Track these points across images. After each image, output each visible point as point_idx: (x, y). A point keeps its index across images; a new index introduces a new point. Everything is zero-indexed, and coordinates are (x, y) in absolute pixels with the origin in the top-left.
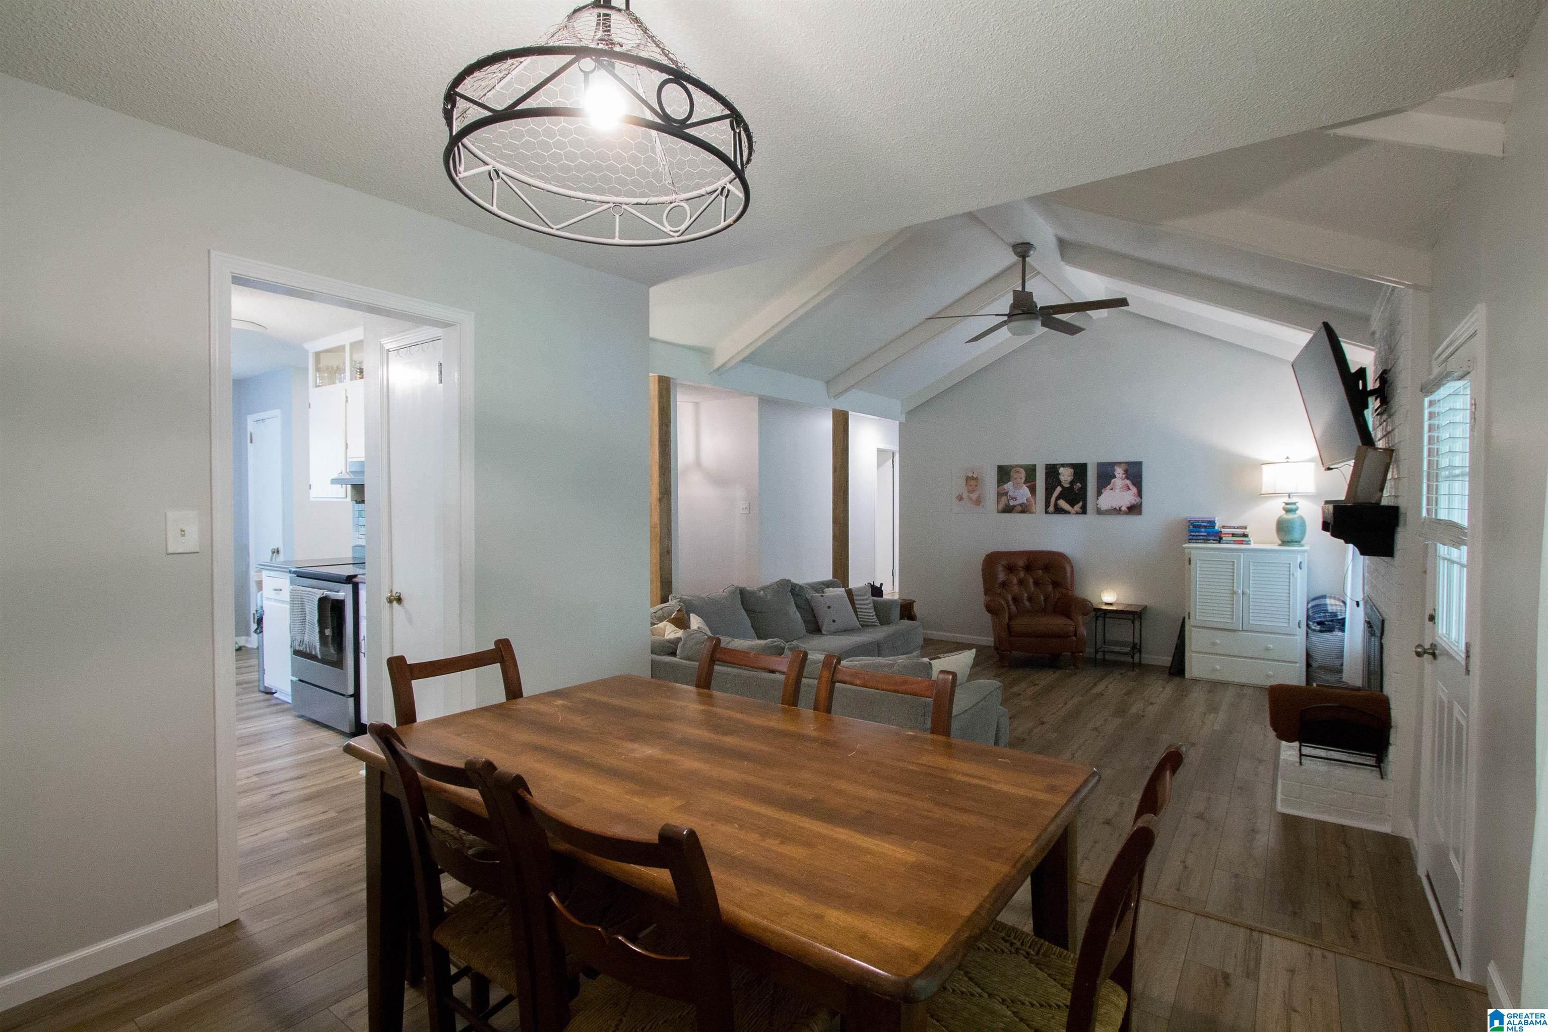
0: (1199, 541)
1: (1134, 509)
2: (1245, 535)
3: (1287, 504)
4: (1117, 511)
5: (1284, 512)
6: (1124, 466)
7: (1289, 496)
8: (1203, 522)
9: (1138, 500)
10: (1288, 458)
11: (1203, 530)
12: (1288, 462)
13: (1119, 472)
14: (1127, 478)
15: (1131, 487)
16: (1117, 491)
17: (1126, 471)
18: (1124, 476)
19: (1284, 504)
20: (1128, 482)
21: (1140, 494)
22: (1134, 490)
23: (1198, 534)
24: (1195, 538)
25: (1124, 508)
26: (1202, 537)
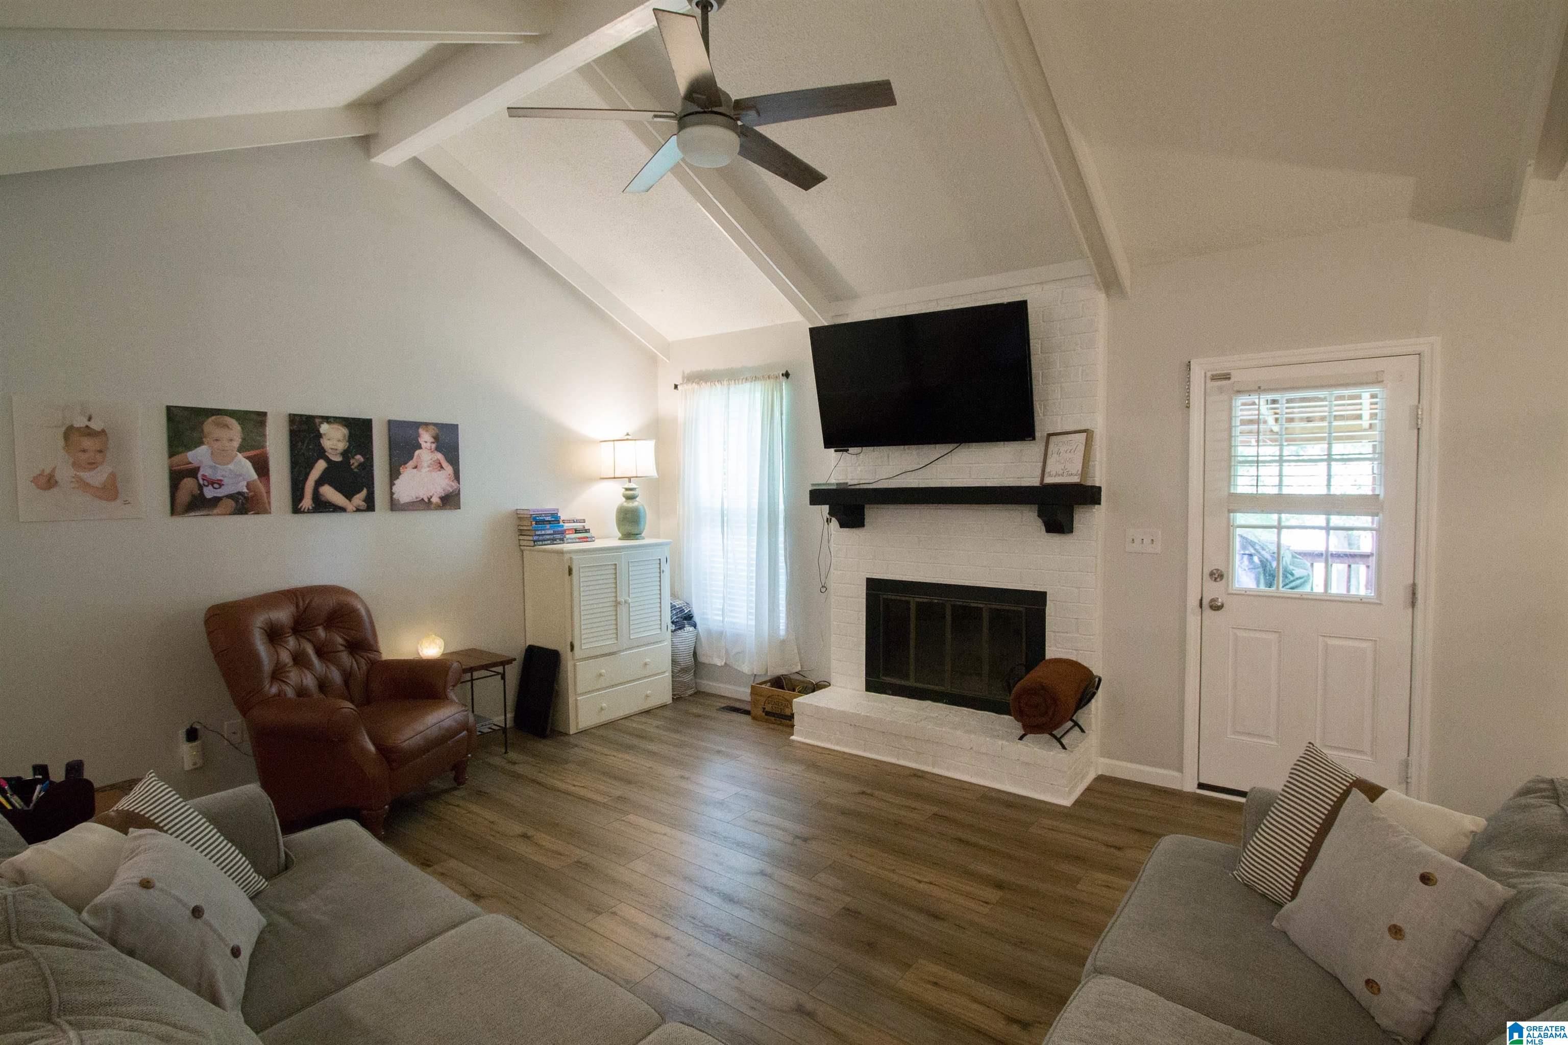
0: (546, 542)
1: (450, 500)
2: (587, 531)
3: (627, 489)
4: (424, 504)
5: (624, 499)
6: (433, 430)
7: (630, 481)
8: (546, 515)
9: (455, 484)
10: (628, 434)
11: (548, 526)
12: (627, 440)
13: (426, 438)
14: (438, 449)
15: (445, 464)
16: (425, 470)
17: (436, 438)
18: (434, 446)
19: (624, 490)
20: (439, 456)
21: (457, 476)
22: (449, 469)
23: (543, 532)
24: (541, 538)
25: (435, 500)
26: (548, 537)
